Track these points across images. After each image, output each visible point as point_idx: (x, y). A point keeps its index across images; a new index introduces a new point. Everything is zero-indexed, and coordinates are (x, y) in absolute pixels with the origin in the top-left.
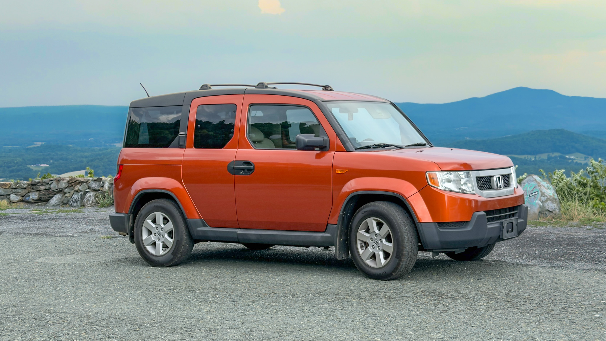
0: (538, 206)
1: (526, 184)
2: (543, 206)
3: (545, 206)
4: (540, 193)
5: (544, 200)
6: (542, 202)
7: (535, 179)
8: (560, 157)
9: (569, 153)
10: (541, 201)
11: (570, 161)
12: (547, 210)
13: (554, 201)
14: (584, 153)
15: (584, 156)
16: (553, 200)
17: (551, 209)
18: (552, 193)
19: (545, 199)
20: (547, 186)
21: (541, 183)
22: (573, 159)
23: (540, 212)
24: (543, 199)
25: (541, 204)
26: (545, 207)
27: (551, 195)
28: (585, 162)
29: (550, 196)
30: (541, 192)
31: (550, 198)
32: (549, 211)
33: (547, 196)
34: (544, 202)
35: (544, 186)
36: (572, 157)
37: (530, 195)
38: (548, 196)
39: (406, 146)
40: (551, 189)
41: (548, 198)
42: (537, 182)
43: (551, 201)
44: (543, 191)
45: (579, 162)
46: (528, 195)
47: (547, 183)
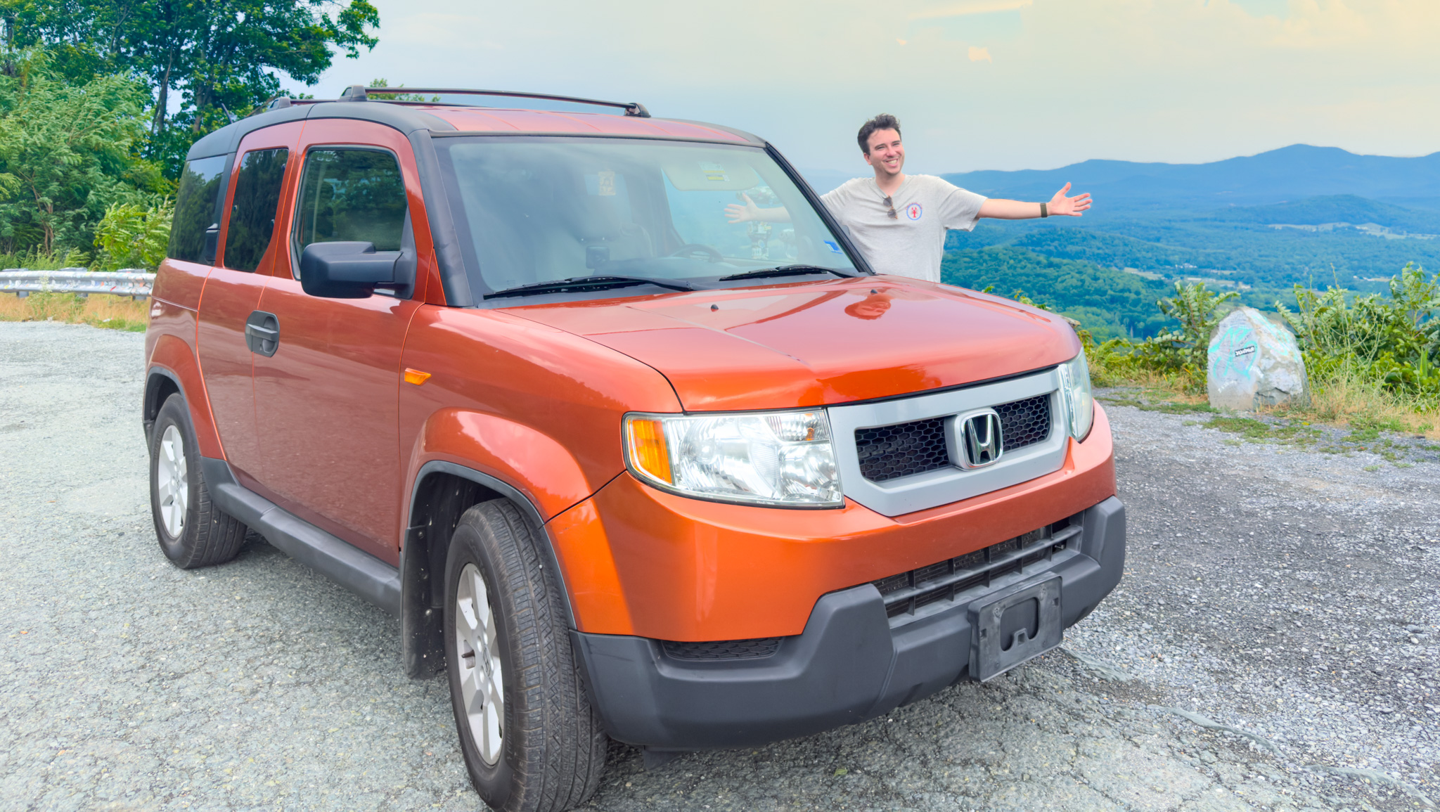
0: (1254, 380)
1: (1229, 327)
2: (1266, 379)
3: (1270, 380)
4: (1259, 351)
5: (1268, 367)
6: (1264, 371)
7: (1250, 319)
8: (1349, 228)
9: (1361, 223)
10: (1262, 368)
11: (1361, 233)
12: (1276, 388)
13: (1293, 368)
14: (1379, 223)
15: (1380, 227)
16: (1290, 366)
17: (1284, 386)
18: (1289, 349)
19: (1272, 365)
20: (1278, 334)
21: (1264, 327)
22: (1365, 231)
23: (1258, 393)
24: (1266, 363)
25: (1262, 376)
26: (1271, 382)
27: (1286, 355)
28: (1381, 234)
29: (1283, 358)
30: (1262, 346)
31: (1283, 362)
32: (1280, 390)
33: (1275, 358)
34: (1269, 370)
35: (1269, 334)
36: (1365, 228)
37: (1238, 353)
38: (1277, 356)
39: (721, 280)
40: (1285, 340)
41: (1279, 363)
42: (1252, 324)
43: (1284, 370)
44: (1266, 346)
45: (1373, 234)
46: (1232, 354)
47: (1276, 327)
